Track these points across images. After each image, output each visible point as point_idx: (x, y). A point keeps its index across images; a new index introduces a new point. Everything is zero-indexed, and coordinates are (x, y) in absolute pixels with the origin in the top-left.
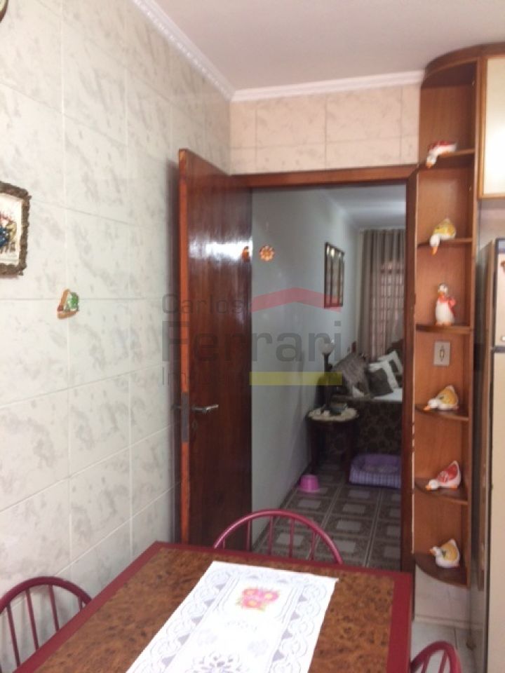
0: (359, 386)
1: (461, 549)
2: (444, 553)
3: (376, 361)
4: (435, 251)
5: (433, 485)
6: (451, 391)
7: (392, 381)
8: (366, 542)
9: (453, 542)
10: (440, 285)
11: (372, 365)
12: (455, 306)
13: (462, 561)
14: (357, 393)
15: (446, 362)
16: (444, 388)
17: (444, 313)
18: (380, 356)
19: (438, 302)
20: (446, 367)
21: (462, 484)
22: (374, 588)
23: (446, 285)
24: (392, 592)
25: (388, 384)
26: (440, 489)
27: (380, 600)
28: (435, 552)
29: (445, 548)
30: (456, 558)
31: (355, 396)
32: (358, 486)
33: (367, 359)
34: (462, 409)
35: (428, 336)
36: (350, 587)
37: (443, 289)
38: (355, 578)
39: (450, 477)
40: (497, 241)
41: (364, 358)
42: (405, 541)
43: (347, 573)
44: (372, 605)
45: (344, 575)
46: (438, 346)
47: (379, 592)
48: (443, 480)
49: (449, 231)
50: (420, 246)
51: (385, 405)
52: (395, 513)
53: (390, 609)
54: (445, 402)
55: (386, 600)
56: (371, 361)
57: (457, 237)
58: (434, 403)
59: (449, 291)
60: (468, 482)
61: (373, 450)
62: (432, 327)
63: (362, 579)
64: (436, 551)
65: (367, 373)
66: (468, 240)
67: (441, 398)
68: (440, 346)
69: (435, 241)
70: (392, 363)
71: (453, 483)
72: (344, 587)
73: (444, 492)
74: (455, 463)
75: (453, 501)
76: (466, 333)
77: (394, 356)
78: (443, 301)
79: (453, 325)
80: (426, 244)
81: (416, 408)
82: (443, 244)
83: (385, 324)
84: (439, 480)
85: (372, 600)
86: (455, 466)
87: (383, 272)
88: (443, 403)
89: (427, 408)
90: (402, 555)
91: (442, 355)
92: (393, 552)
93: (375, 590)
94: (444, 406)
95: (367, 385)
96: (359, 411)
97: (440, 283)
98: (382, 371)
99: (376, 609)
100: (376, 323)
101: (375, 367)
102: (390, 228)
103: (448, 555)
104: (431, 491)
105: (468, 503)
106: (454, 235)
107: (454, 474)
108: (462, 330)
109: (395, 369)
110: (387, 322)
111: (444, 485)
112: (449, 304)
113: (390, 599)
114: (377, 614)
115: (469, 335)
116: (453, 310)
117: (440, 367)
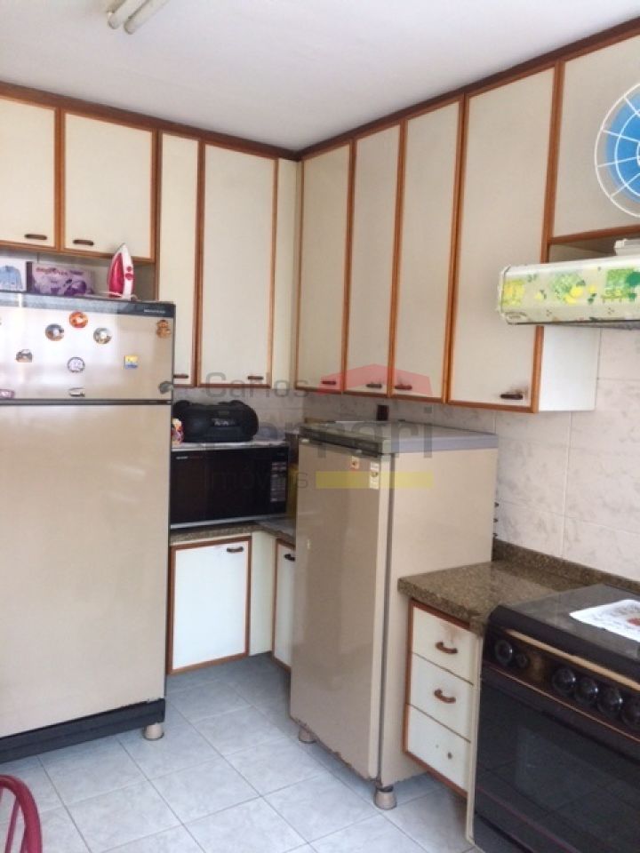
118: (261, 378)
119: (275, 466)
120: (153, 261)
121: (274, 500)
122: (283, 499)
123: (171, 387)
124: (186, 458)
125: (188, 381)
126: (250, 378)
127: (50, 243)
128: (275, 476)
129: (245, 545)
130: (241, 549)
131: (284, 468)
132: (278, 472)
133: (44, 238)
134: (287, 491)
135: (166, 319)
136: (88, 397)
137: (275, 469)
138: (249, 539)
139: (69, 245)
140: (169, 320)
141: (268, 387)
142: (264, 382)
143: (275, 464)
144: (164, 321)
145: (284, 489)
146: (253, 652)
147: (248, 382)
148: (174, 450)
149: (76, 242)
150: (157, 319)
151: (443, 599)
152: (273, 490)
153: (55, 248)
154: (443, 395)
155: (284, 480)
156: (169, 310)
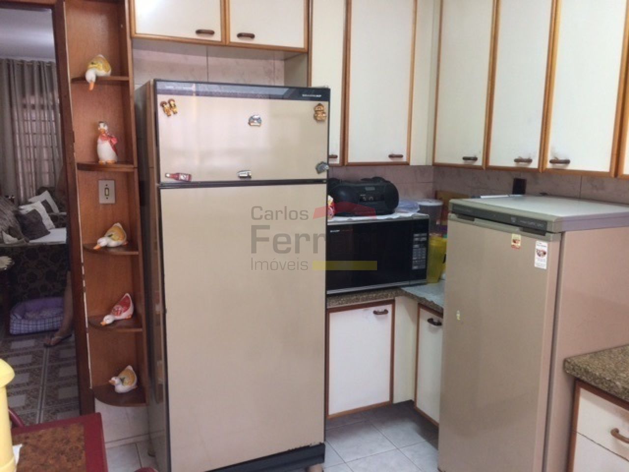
0: (10, 231)
1: (138, 371)
2: (122, 380)
3: (27, 203)
4: (92, 87)
5: (108, 320)
6: (120, 228)
7: (47, 222)
8: (37, 390)
9: (130, 368)
10: (101, 122)
11: (22, 207)
12: (117, 144)
13: (139, 383)
14: (9, 239)
15: (111, 200)
16: (111, 226)
17: (106, 152)
18: (30, 197)
19: (100, 141)
20: (112, 204)
21: (135, 313)
22: (62, 440)
23: (106, 123)
24: (83, 437)
25: (43, 225)
26: (115, 322)
27: (71, 449)
28: (114, 382)
29: (122, 375)
30: (134, 381)
31: (7, 243)
32: (21, 336)
33: (16, 201)
34: (131, 244)
35: (91, 175)
36: (35, 448)
37: (103, 127)
38: (40, 436)
39: (123, 309)
40: (155, 81)
41: (12, 200)
42: (82, 377)
43: (29, 434)
44: (64, 458)
45: (27, 438)
46: (102, 184)
47: (68, 442)
48: (118, 313)
49: (104, 67)
50: (73, 80)
51: (43, 247)
52: (69, 353)
53: (83, 455)
54: (114, 239)
55: (77, 448)
56: (20, 204)
57: (113, 74)
58: (103, 242)
59: (108, 129)
60: (142, 310)
61: (34, 295)
62: (95, 166)
63: (47, 435)
64: (115, 380)
65: (18, 216)
66: (124, 78)
67: (110, 236)
68: (105, 184)
69: (91, 76)
70: (45, 203)
71: (126, 314)
72: (29, 450)
73: (118, 324)
74: (128, 295)
75: (128, 331)
76: (129, 170)
77: (46, 196)
78: (104, 139)
79: (116, 163)
80: (81, 79)
81: (84, 248)
82: (99, 80)
83: (32, 162)
84: (114, 314)
85: (63, 453)
86: (127, 297)
87: (25, 106)
88: (111, 240)
89: (96, 248)
90: (79, 393)
91: (107, 193)
92: (69, 393)
93: (65, 441)
94: (113, 243)
95: (19, 229)
96: (13, 258)
97: (99, 120)
98: (35, 212)
99: (68, 461)
100: (22, 162)
101: (26, 209)
102: (28, 59)
103: (126, 381)
104: (107, 325)
105: (142, 330)
106: (110, 72)
107: (127, 306)
108: (126, 168)
109: (49, 209)
110: (35, 160)
111: (118, 318)
112: (111, 142)
113: (80, 445)
114: (69, 465)
115: (133, 173)
116: (115, 148)
117: (105, 205)
118: (401, 156)
119: (417, 237)
120: (306, 49)
121: (415, 268)
122: (423, 267)
123: (327, 167)
124: (338, 231)
125: (337, 161)
126: (391, 156)
127: (217, 37)
128: (416, 246)
129: (389, 307)
130: (386, 312)
131: (424, 239)
132: (419, 242)
133: (211, 33)
134: (426, 259)
135: (322, 103)
136: (254, 178)
137: (416, 239)
138: (392, 302)
139: (234, 39)
140: (325, 104)
141: (407, 164)
142: (404, 159)
143: (416, 235)
144: (320, 105)
145: (424, 257)
146: (397, 400)
147: (389, 160)
148: (329, 224)
149: (240, 35)
150: (315, 103)
151: (623, 387)
152: (414, 258)
153: (221, 42)
154: (611, 169)
155: (424, 249)
156: (324, 94)
